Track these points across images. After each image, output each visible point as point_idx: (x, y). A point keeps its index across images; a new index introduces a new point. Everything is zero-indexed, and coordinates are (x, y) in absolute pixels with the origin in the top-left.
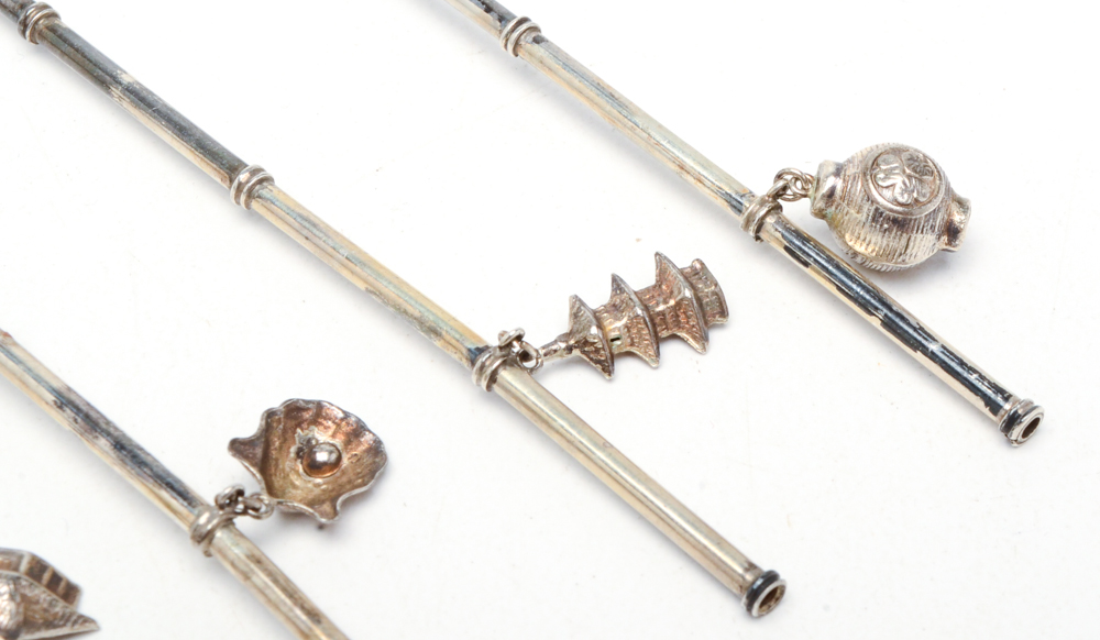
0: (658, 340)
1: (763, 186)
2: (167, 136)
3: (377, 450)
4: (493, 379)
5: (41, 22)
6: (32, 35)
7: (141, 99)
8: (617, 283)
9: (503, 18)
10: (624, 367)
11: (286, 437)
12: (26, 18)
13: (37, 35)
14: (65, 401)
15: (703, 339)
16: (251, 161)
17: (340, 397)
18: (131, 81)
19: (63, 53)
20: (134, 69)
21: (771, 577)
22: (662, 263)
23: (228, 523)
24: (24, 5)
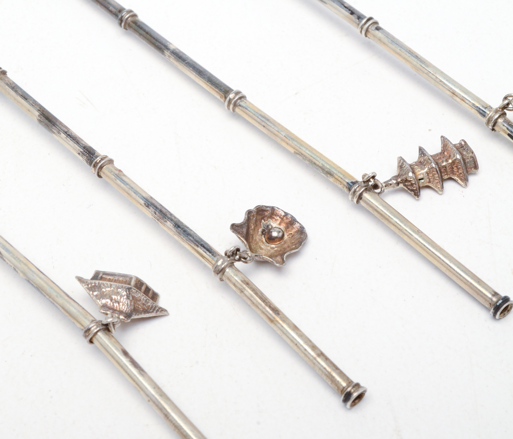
0: (443, 180)
1: (497, 103)
2: (193, 75)
3: (302, 231)
4: (360, 197)
5: (129, 19)
6: (125, 25)
7: (180, 57)
8: (422, 151)
9: (360, 17)
10: (425, 193)
11: (257, 225)
12: (122, 17)
13: (127, 25)
14: (150, 203)
15: (466, 180)
16: (235, 88)
17: (283, 205)
18: (174, 48)
19: (140, 35)
20: (176, 41)
21: (506, 299)
22: (445, 142)
23: (231, 265)
24: (121, 10)
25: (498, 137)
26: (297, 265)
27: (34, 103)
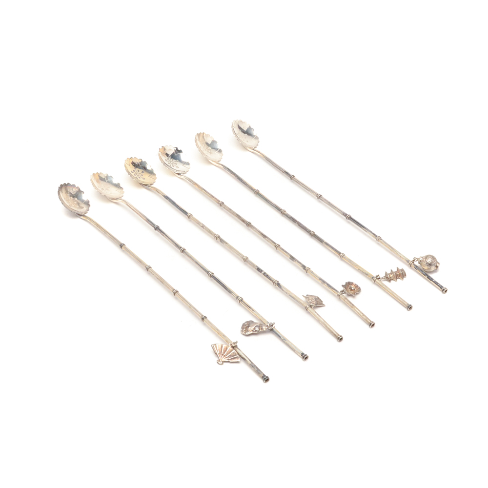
0: (397, 278)
1: (411, 259)
2: (331, 249)
3: (360, 288)
4: (375, 281)
7: (327, 244)
8: (392, 271)
9: (376, 236)
10: (392, 281)
11: (348, 286)
13: (312, 235)
14: (320, 279)
15: (403, 278)
16: (342, 252)
17: (355, 282)
18: (325, 242)
19: (316, 238)
20: (325, 240)
21: (410, 305)
22: (398, 269)
23: (342, 294)
24: (310, 231)
25: (412, 269)
26: (358, 297)
27: (289, 254)
